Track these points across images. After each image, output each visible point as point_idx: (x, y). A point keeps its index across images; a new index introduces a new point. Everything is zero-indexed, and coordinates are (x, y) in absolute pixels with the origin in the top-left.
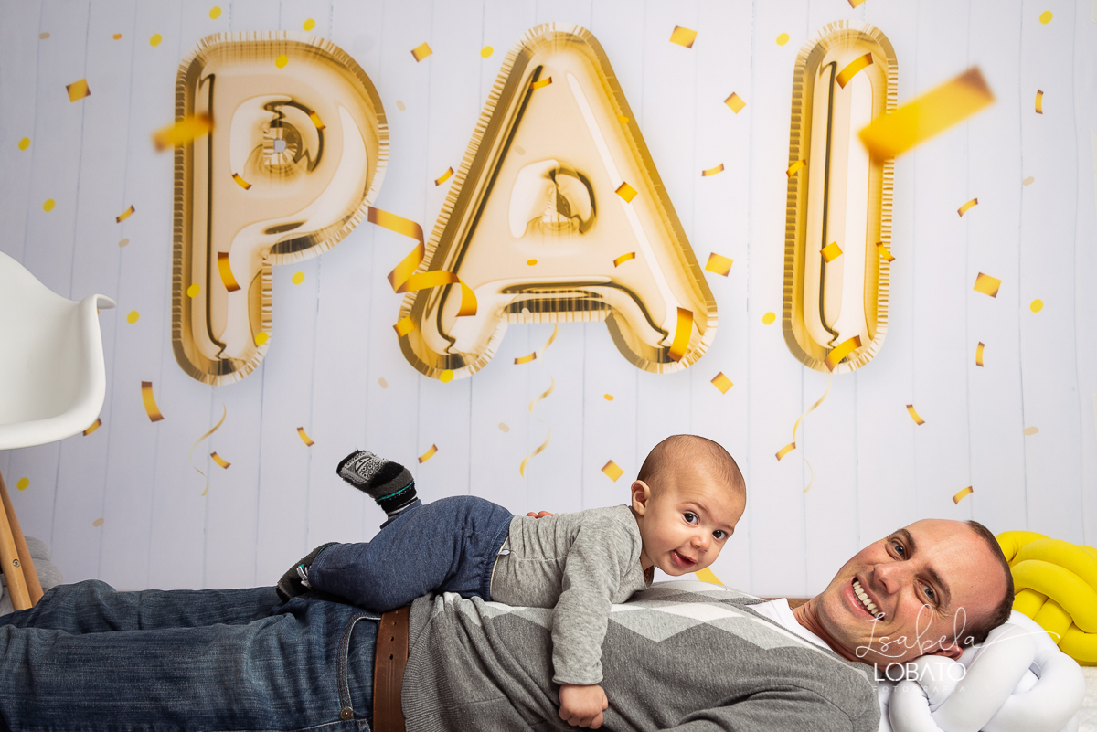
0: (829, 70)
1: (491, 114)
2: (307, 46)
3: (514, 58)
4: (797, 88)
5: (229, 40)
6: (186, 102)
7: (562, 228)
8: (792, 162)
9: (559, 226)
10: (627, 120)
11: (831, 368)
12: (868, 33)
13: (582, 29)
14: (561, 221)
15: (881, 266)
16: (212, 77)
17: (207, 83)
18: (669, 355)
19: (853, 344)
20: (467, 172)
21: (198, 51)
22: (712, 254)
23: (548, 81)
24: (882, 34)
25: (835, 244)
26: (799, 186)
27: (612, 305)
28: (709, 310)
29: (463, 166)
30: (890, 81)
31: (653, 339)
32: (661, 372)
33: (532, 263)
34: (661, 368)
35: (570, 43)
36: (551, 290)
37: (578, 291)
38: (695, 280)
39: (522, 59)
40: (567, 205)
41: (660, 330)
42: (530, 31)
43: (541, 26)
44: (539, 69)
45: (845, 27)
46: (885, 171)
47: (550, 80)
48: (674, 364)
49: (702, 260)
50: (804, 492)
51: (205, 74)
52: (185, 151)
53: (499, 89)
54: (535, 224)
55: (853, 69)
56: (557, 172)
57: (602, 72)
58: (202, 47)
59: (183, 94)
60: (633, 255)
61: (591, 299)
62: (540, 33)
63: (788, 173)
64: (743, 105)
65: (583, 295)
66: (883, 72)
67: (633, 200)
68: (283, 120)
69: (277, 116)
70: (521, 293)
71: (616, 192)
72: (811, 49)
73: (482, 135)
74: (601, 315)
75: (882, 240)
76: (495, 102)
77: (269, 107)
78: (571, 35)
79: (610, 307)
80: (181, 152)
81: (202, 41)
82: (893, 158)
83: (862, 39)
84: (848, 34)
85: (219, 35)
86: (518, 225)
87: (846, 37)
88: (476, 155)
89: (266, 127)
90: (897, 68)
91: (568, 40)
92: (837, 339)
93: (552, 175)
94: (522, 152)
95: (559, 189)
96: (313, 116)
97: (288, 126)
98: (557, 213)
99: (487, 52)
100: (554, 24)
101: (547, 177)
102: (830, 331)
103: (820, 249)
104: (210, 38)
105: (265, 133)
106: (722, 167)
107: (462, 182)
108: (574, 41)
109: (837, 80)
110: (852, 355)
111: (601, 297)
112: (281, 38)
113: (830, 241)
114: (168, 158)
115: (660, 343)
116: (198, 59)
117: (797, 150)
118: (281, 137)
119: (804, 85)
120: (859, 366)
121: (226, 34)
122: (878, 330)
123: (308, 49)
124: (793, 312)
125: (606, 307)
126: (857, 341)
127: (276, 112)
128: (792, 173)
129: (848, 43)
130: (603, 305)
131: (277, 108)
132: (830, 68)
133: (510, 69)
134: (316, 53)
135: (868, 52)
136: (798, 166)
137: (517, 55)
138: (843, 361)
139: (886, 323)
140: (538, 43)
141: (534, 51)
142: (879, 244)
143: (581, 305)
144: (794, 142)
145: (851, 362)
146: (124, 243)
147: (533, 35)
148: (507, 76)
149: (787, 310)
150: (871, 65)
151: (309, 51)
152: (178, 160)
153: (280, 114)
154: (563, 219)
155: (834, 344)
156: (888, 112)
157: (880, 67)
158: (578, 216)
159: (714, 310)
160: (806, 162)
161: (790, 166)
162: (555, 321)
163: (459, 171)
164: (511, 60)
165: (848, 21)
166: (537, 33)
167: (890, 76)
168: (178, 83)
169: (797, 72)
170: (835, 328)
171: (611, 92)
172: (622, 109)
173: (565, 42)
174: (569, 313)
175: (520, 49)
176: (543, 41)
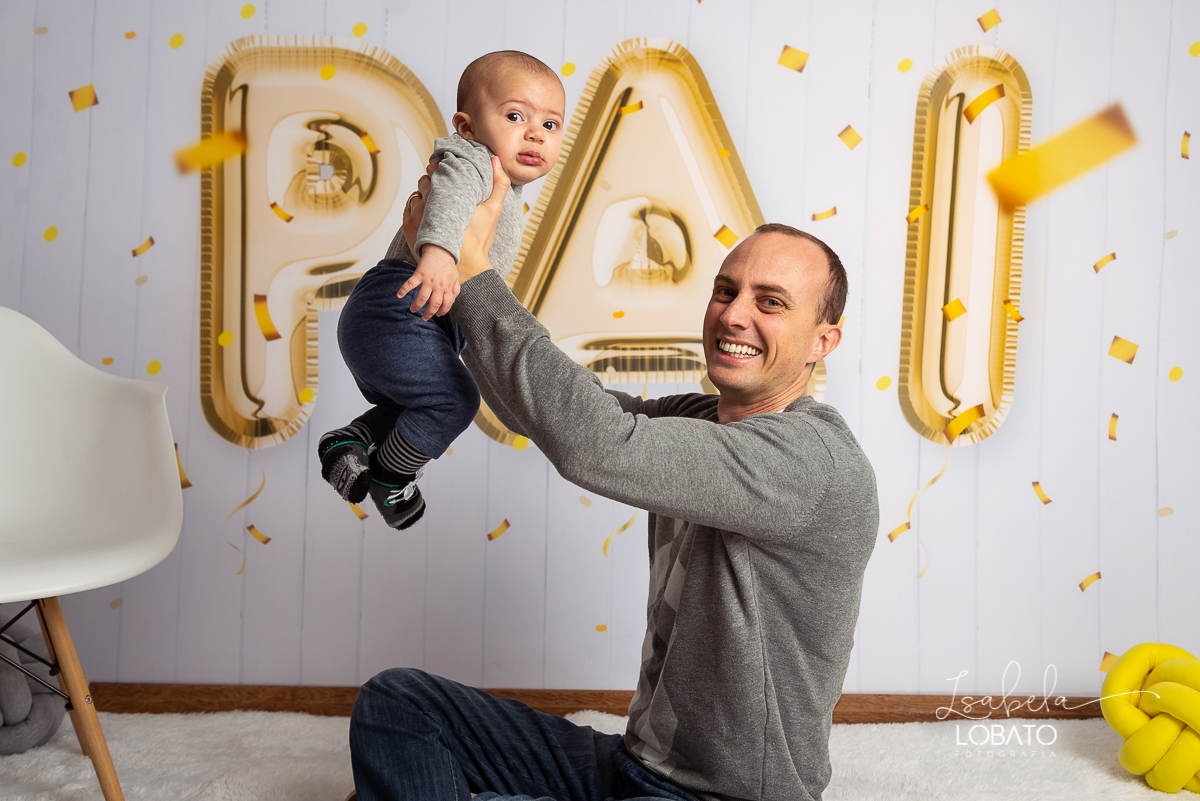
1: (572, 142)
2: (358, 55)
3: (599, 78)
4: (920, 122)
5: (265, 44)
6: (214, 116)
7: (653, 276)
8: (913, 206)
9: (650, 274)
10: (728, 153)
11: (950, 440)
12: (1000, 61)
13: (678, 46)
14: (652, 267)
15: (1009, 327)
16: (245, 88)
17: (239, 94)
19: (975, 414)
20: (544, 208)
21: (227, 55)
23: (638, 106)
24: (1015, 63)
25: (958, 300)
26: (920, 235)
29: (540, 201)
30: (1023, 118)
33: (619, 315)
35: (664, 62)
36: (639, 346)
37: (671, 349)
39: (609, 79)
40: (659, 250)
42: (618, 46)
43: (630, 41)
44: (628, 92)
45: (974, 54)
46: (1016, 219)
47: (641, 105)
50: (919, 576)
51: (236, 83)
52: (213, 174)
53: (583, 113)
54: (622, 271)
55: (983, 102)
56: (648, 211)
57: (700, 97)
58: (232, 52)
59: (210, 108)
61: (684, 358)
62: (629, 49)
63: (908, 219)
64: (859, 140)
65: (676, 353)
66: (1016, 106)
68: (329, 141)
69: (323, 136)
70: (606, 349)
71: (715, 236)
72: (936, 78)
73: (561, 167)
74: (698, 375)
75: (1011, 297)
76: (578, 129)
77: (313, 126)
78: (665, 53)
80: (209, 176)
81: (232, 44)
82: (1024, 205)
83: (994, 68)
84: (978, 62)
85: (253, 38)
86: (602, 273)
87: (976, 65)
88: (556, 190)
89: (310, 149)
90: (1031, 103)
91: (661, 59)
92: (959, 408)
93: (642, 214)
94: (608, 187)
95: (650, 231)
96: (365, 138)
97: (336, 149)
98: (647, 259)
99: (568, 69)
100: (646, 39)
101: (636, 217)
102: (951, 398)
103: (942, 306)
104: (242, 41)
105: (309, 156)
106: (835, 211)
107: (539, 220)
108: (669, 60)
109: (965, 114)
110: (974, 426)
111: (697, 355)
112: (327, 44)
113: (953, 297)
114: (194, 182)
116: (228, 65)
117: (918, 194)
118: (327, 161)
119: (928, 119)
120: (982, 439)
121: (261, 37)
122: (1004, 398)
123: (359, 58)
124: (911, 376)
126: (980, 410)
127: (321, 132)
128: (913, 219)
129: (977, 72)
130: (698, 365)
131: (323, 127)
132: (957, 100)
133: (594, 90)
134: (368, 64)
135: (999, 83)
136: (919, 212)
137: (603, 74)
138: (965, 432)
139: (1012, 390)
140: (627, 61)
141: (623, 70)
142: (1007, 302)
143: (674, 365)
144: (915, 184)
145: (973, 433)
146: (141, 281)
147: (621, 52)
148: (591, 98)
149: (903, 375)
150: (1003, 98)
151: (360, 61)
152: (206, 185)
153: (327, 134)
154: (655, 266)
155: (955, 413)
156: (1020, 153)
157: (1013, 101)
158: (671, 263)
159: (823, 373)
160: (928, 208)
161: (910, 210)
162: (644, 382)
163: (536, 208)
164: (596, 80)
165: (978, 47)
166: (626, 49)
167: (1024, 112)
168: (204, 93)
169: (919, 104)
170: (956, 395)
171: (711, 121)
172: (722, 141)
173: (658, 60)
174: (661, 374)
175: (607, 67)
176: (633, 58)
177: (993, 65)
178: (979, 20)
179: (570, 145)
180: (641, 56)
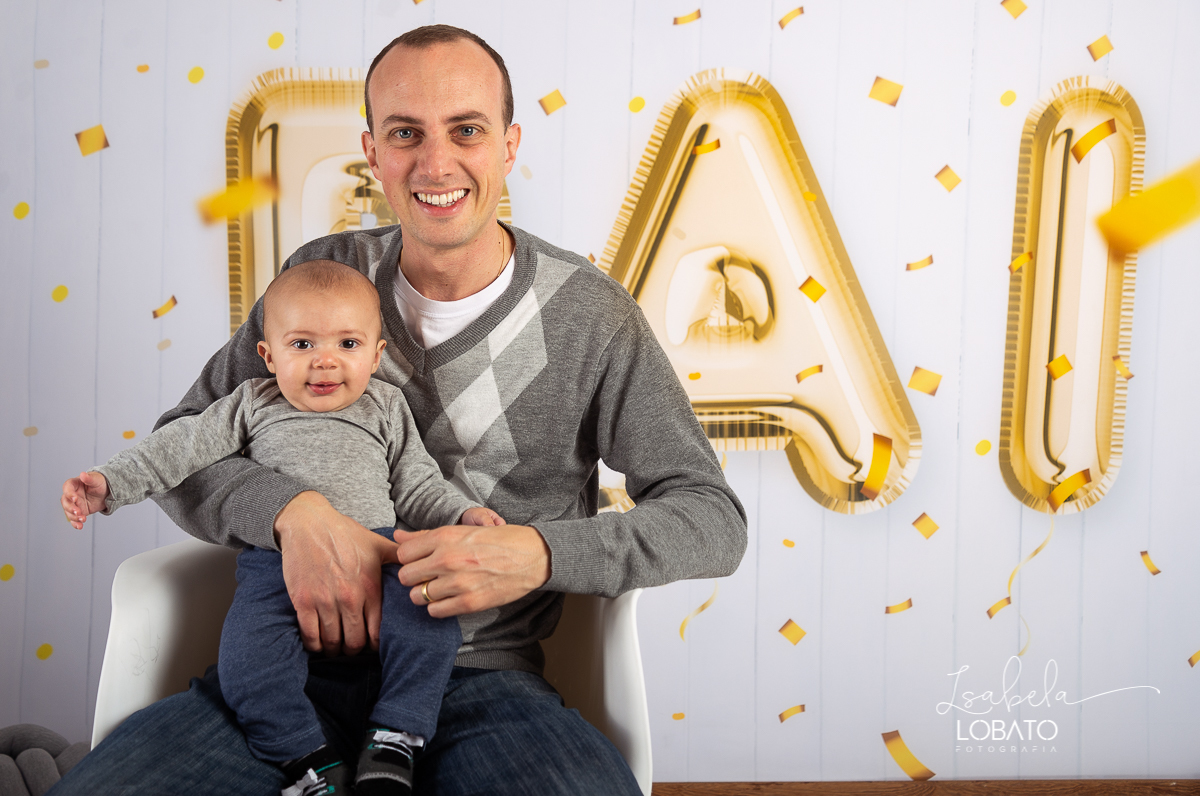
0: (1063, 138)
1: (642, 186)
3: (672, 114)
4: (1024, 161)
5: (296, 78)
6: (240, 160)
7: (732, 333)
8: (1015, 254)
9: (729, 331)
10: (814, 197)
11: (1054, 507)
12: (1112, 93)
13: (759, 77)
14: (731, 324)
15: (1118, 385)
16: (274, 128)
17: (269, 135)
18: (862, 491)
19: (1081, 479)
20: (612, 260)
21: (254, 91)
22: (917, 369)
23: (714, 145)
24: (1127, 96)
25: (1064, 357)
26: (1023, 285)
27: (793, 429)
28: (912, 437)
29: (607, 251)
30: (1135, 156)
31: (844, 472)
32: (853, 512)
33: (695, 376)
34: (853, 508)
35: (743, 95)
36: (718, 410)
37: (752, 413)
38: (895, 400)
39: (682, 114)
40: (739, 304)
41: (851, 461)
42: (692, 78)
43: (706, 73)
44: (704, 129)
45: (1084, 85)
46: (1126, 268)
47: (718, 144)
48: (868, 503)
49: (905, 375)
50: (1020, 655)
51: (265, 123)
52: (242, 225)
53: (653, 153)
54: (698, 328)
55: (1092, 138)
56: (726, 262)
57: (783, 134)
58: (259, 87)
59: (236, 150)
60: (820, 368)
61: (767, 422)
62: (705, 82)
63: (1010, 268)
64: (958, 181)
65: (758, 417)
66: (1128, 143)
67: (821, 299)
68: (369, 187)
69: (364, 182)
71: (801, 288)
72: (1042, 112)
73: (631, 213)
74: (782, 441)
75: (1120, 353)
76: (648, 171)
77: (353, 170)
78: (744, 85)
79: (791, 432)
80: (237, 227)
81: (259, 78)
82: (1136, 252)
83: (1104, 101)
84: (1088, 94)
85: (282, 71)
87: (1085, 97)
88: (624, 239)
89: (350, 195)
90: (1144, 139)
91: (740, 92)
92: (1064, 473)
93: (720, 265)
94: (681, 235)
95: (729, 284)
98: (725, 315)
99: (637, 105)
100: (723, 70)
101: (713, 269)
102: (1055, 463)
103: (1046, 363)
104: (270, 74)
105: (349, 204)
106: (931, 260)
108: (748, 93)
109: (1073, 152)
110: (1080, 492)
111: (780, 420)
113: (1058, 354)
114: (220, 233)
115: (851, 477)
116: (255, 102)
117: (1022, 240)
118: (369, 209)
119: (1033, 157)
120: (1088, 506)
121: (291, 70)
122: (1111, 462)
124: (1013, 440)
125: (787, 433)
126: (1086, 475)
127: (362, 176)
129: (1087, 105)
130: (782, 430)
131: (364, 171)
132: (1064, 138)
133: (666, 128)
135: (1110, 117)
136: (1023, 260)
137: (675, 109)
138: (1069, 499)
139: (1120, 453)
141: (698, 105)
142: (1116, 358)
143: (756, 430)
144: (1018, 230)
145: (1078, 501)
146: (164, 345)
147: (695, 84)
148: (662, 137)
149: (1005, 438)
150: (1114, 135)
152: (233, 238)
153: (368, 179)
154: (734, 322)
155: (1059, 479)
156: (1132, 195)
157: (1125, 137)
158: (752, 319)
159: (918, 436)
160: (1032, 256)
161: (1013, 259)
162: (723, 449)
163: (602, 259)
164: (668, 116)
165: (1087, 78)
166: (701, 81)
167: (1136, 149)
168: (229, 134)
169: (1024, 141)
170: (1061, 460)
171: (795, 161)
172: (808, 183)
173: (736, 93)
174: (741, 440)
175: (681, 101)
176: (708, 92)
177: (1103, 98)
178: (1089, 48)
179: (640, 189)
180: (718, 89)
